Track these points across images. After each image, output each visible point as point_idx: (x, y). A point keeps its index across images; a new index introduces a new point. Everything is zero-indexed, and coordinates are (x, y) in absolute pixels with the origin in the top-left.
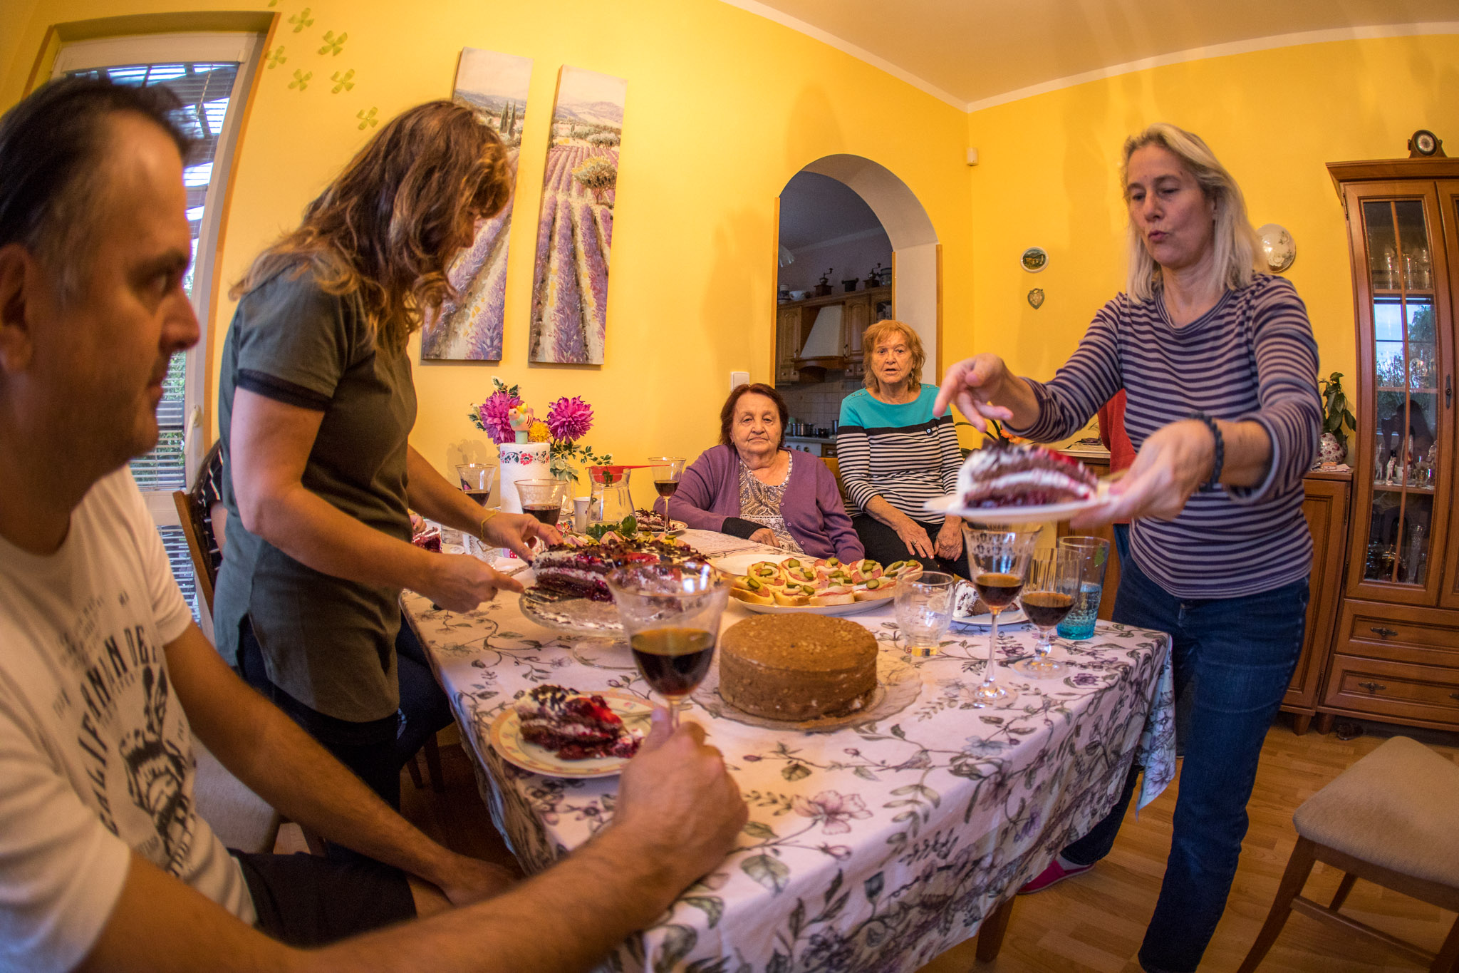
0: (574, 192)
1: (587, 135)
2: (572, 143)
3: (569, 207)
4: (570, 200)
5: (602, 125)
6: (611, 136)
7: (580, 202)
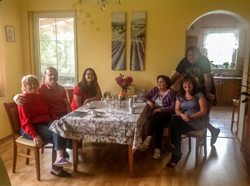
0: (136, 39)
1: (138, 27)
2: (135, 29)
3: (135, 42)
4: (136, 41)
5: (141, 24)
6: (143, 26)
7: (137, 41)
